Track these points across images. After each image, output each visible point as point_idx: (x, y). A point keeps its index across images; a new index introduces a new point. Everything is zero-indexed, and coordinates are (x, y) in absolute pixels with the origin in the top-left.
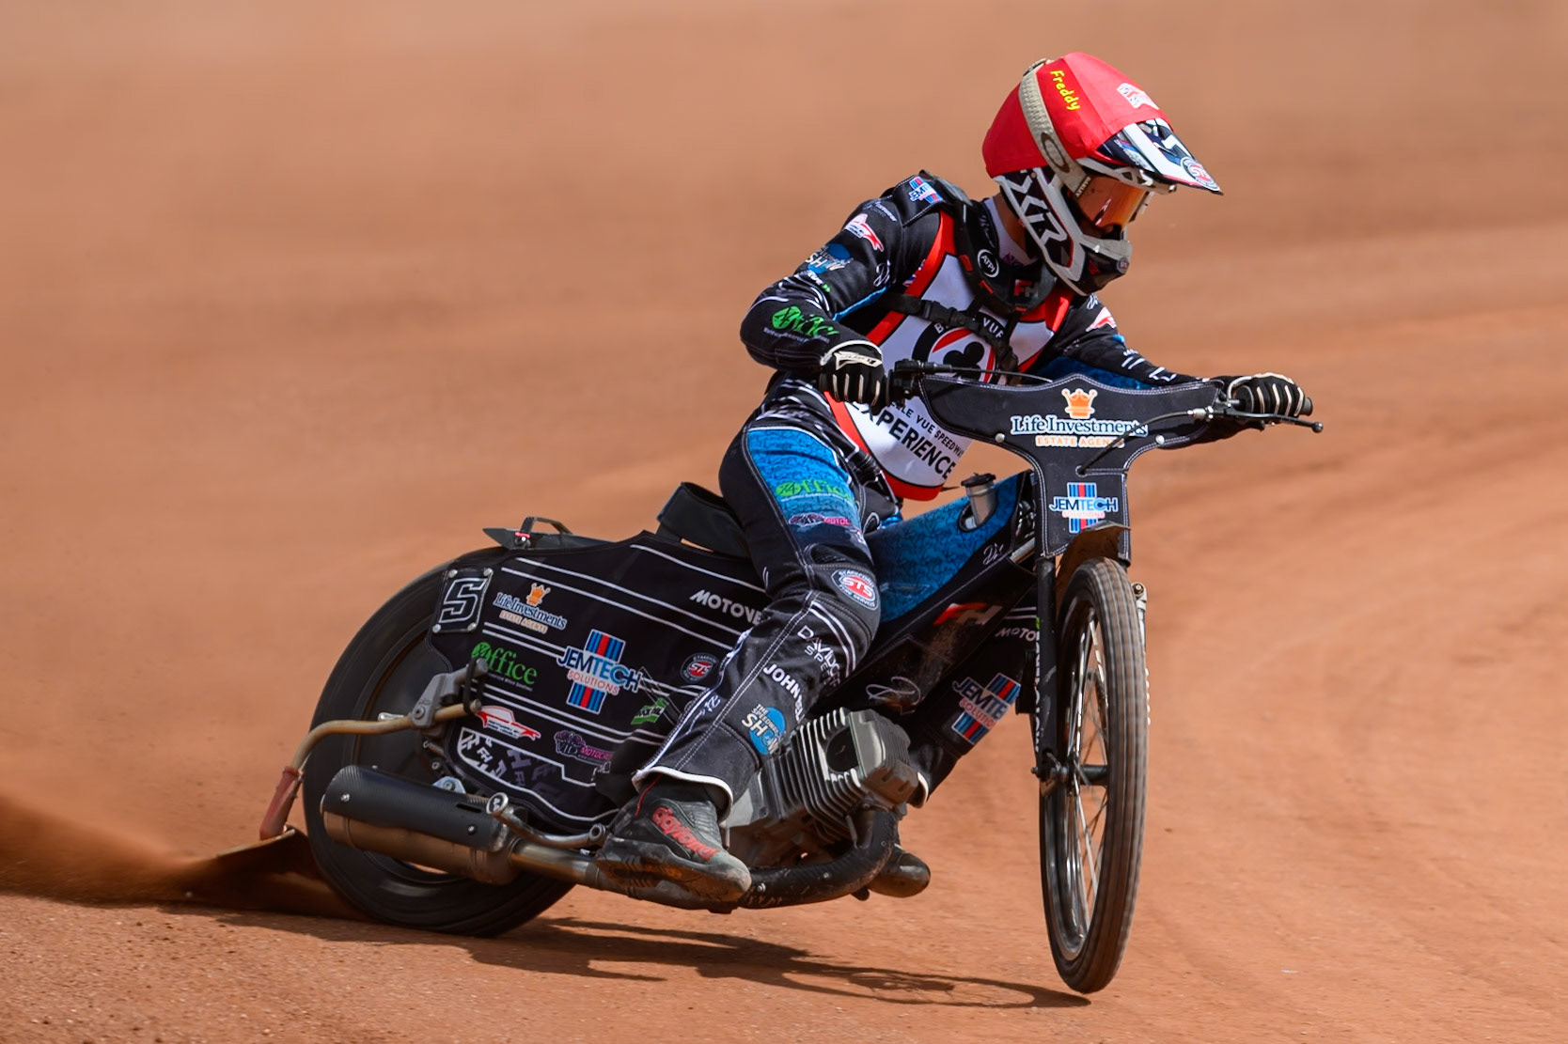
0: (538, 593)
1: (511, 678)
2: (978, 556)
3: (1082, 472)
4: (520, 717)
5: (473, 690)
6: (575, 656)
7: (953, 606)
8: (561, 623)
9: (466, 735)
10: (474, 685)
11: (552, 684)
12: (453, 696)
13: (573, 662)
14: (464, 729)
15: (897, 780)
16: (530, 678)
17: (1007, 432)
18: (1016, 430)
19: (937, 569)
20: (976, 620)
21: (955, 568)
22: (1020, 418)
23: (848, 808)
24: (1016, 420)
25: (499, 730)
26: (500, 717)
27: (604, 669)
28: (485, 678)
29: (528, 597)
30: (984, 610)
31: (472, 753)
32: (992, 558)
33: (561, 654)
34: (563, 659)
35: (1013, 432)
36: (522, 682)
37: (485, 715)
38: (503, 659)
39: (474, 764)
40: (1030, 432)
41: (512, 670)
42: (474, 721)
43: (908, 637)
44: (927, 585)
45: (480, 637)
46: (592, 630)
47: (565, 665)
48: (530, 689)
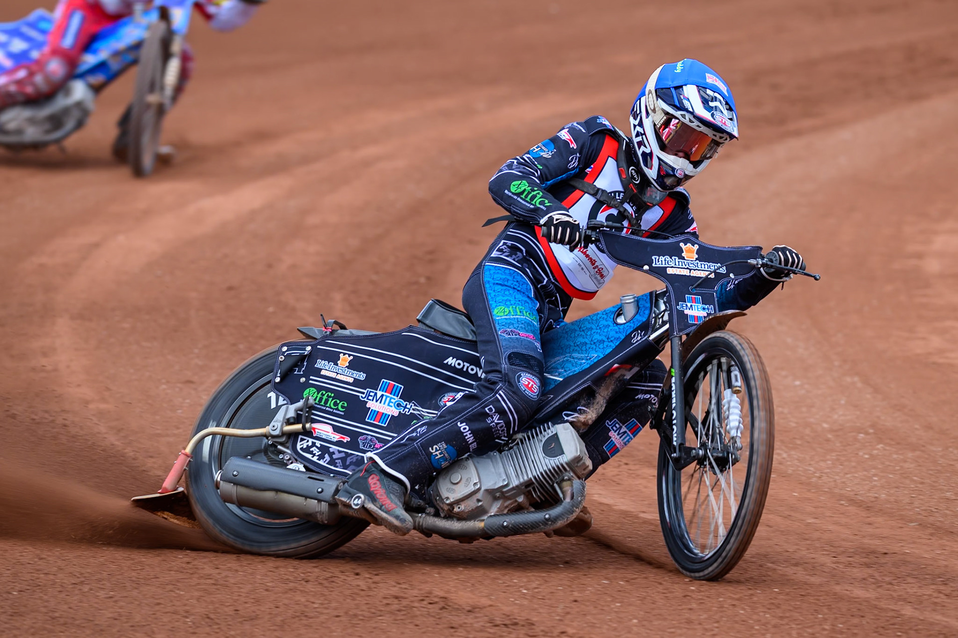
0: (345, 360)
1: (330, 408)
2: (628, 338)
3: (693, 290)
4: (336, 429)
5: (305, 415)
6: (372, 394)
7: (616, 365)
8: (362, 376)
9: (302, 440)
10: (306, 412)
11: (356, 410)
12: (294, 419)
13: (370, 398)
14: (300, 437)
16: (342, 407)
17: (650, 265)
18: (656, 264)
19: (601, 346)
20: (624, 375)
21: (613, 345)
22: (657, 257)
23: (556, 479)
24: (655, 258)
25: (324, 437)
26: (324, 430)
27: (390, 402)
28: (312, 408)
29: (339, 362)
30: (630, 370)
31: (307, 450)
32: (637, 339)
33: (363, 393)
34: (364, 396)
35: (653, 265)
36: (337, 409)
37: (314, 429)
38: (325, 397)
39: (309, 456)
40: (664, 266)
41: (331, 403)
42: (308, 433)
43: (589, 383)
44: (596, 355)
45: (307, 385)
46: (383, 380)
47: (365, 399)
48: (342, 413)
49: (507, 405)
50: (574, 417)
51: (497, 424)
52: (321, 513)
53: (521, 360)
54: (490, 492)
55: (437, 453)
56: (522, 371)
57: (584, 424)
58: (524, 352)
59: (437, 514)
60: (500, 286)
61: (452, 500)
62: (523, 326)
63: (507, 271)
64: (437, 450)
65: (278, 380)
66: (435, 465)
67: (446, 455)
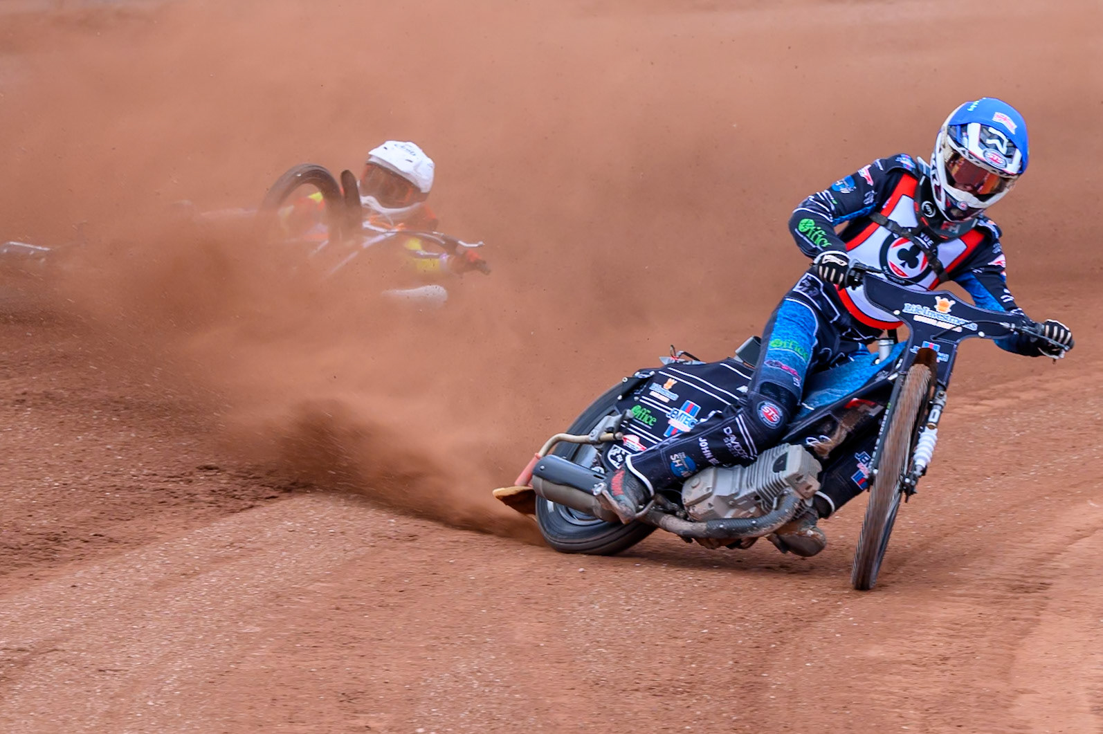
0: (671, 382)
1: (644, 423)
2: (875, 376)
3: (935, 338)
4: (642, 441)
5: (623, 427)
6: (676, 412)
7: (855, 399)
8: (675, 397)
9: (615, 448)
10: (624, 424)
11: (661, 425)
12: (613, 428)
13: (673, 416)
14: (615, 446)
15: (804, 482)
16: (653, 423)
17: (900, 310)
18: (906, 311)
19: (856, 382)
20: (869, 412)
21: (863, 382)
22: (910, 305)
23: (777, 493)
24: (906, 305)
25: (630, 447)
26: (633, 441)
27: (686, 420)
28: (630, 421)
29: (665, 385)
30: (873, 407)
31: (614, 458)
32: (881, 378)
33: (669, 411)
34: (669, 413)
35: (904, 311)
36: (648, 424)
37: (625, 439)
38: (644, 414)
39: (613, 462)
40: (912, 313)
41: (645, 420)
42: (620, 443)
43: (830, 413)
44: (848, 391)
45: (638, 403)
46: (688, 401)
47: (669, 417)
48: (650, 428)
49: (743, 429)
50: (813, 442)
51: (734, 444)
52: (596, 507)
53: (772, 390)
54: (722, 498)
55: (677, 461)
56: (768, 400)
57: (822, 450)
58: (778, 383)
59: (685, 518)
60: (787, 321)
61: (688, 502)
62: (788, 359)
63: (799, 308)
64: (677, 459)
65: (620, 398)
66: (675, 472)
67: (685, 465)
